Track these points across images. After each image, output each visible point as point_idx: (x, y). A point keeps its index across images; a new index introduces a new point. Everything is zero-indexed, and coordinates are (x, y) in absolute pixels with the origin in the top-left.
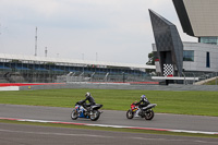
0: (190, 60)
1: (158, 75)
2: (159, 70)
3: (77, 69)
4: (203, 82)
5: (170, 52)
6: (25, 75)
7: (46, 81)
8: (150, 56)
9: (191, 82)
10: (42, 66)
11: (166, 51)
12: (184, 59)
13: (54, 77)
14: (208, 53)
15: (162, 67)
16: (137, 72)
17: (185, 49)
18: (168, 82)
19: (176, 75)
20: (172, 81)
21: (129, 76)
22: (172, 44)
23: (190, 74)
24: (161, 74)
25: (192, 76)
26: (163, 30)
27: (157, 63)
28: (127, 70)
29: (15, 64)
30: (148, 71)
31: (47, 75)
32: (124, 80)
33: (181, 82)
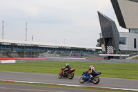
0: (124, 43)
1: (104, 53)
2: (104, 50)
3: (52, 49)
4: (132, 57)
5: (111, 38)
6: (19, 53)
7: (33, 57)
8: (98, 41)
9: (124, 58)
10: (30, 47)
11: (109, 38)
12: (120, 43)
13: (37, 54)
14: (135, 39)
15: (106, 48)
16: (90, 51)
17: (120, 36)
18: (109, 57)
19: (114, 53)
20: (112, 57)
21: (85, 54)
22: (112, 33)
23: (124, 52)
24: (105, 53)
25: (125, 54)
26: (107, 24)
27: (103, 45)
28: (84, 50)
29: (13, 46)
30: (97, 50)
31: (33, 53)
32: (82, 56)
33: (118, 58)
